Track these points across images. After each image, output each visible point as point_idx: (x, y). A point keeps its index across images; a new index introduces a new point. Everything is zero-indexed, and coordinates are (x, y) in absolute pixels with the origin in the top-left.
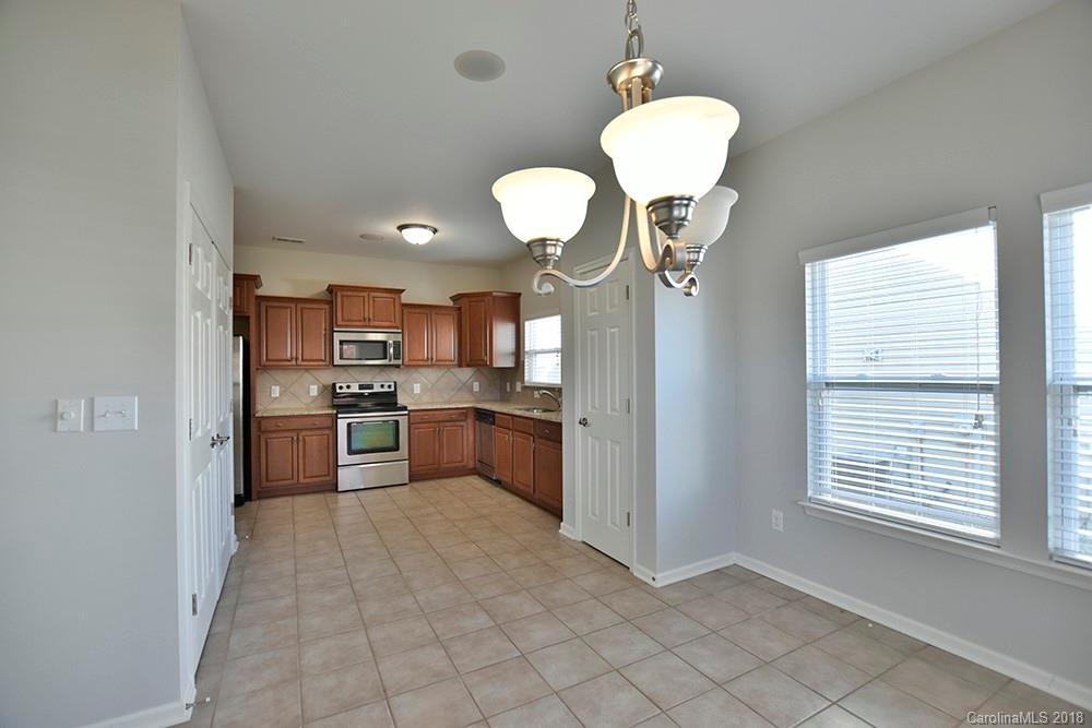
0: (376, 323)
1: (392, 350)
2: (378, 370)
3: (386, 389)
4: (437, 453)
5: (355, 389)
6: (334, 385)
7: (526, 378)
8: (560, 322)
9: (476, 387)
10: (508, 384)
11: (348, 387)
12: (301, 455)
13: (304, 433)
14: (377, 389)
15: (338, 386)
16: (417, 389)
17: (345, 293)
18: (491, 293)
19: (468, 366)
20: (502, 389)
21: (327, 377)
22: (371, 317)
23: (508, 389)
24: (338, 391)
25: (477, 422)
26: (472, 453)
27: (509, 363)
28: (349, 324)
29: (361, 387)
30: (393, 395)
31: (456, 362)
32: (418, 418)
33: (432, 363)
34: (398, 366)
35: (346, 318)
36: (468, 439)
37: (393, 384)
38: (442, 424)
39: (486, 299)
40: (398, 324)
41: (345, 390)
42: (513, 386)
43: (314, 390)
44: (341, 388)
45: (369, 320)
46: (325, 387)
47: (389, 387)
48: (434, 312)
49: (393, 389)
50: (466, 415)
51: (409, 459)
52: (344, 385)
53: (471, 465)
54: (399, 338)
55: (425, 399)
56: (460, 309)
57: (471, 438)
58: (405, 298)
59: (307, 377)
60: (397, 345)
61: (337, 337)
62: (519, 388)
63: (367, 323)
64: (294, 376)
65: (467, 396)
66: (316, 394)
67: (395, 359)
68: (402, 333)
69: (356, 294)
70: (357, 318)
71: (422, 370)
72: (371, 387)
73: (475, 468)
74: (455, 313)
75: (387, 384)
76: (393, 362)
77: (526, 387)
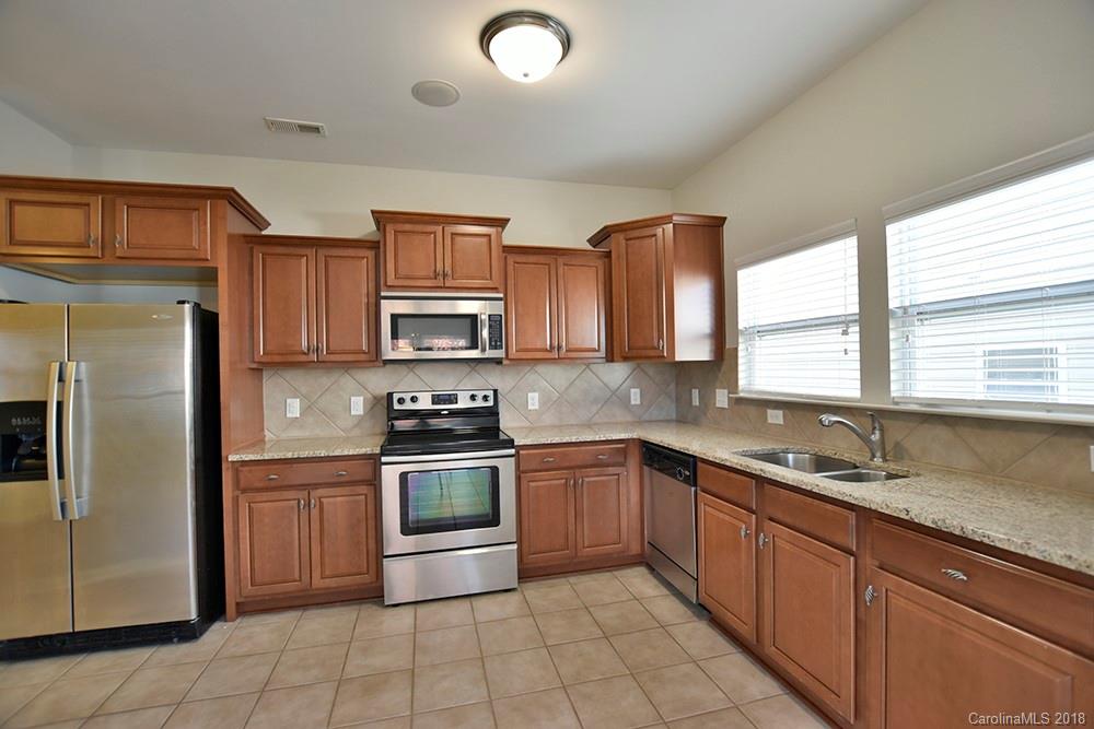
0: (458, 283)
1: (485, 333)
2: (465, 368)
3: (479, 403)
4: (571, 528)
5: (425, 403)
6: (390, 395)
7: (742, 383)
8: (855, 252)
9: (635, 397)
10: (695, 393)
11: (414, 399)
12: (315, 534)
13: (321, 492)
14: (463, 403)
15: (396, 397)
16: (534, 401)
17: (401, 227)
18: (670, 217)
19: (625, 359)
20: (682, 401)
21: (379, 382)
22: (448, 269)
23: (696, 402)
24: (397, 406)
25: (645, 467)
26: (636, 524)
27: (701, 352)
28: (408, 285)
29: (436, 399)
30: (493, 412)
31: (602, 353)
32: (537, 461)
33: (560, 355)
34: (498, 361)
35: (402, 272)
36: (628, 500)
37: (491, 394)
38: (577, 471)
39: (659, 231)
40: (497, 281)
41: (409, 406)
42: (707, 398)
43: (358, 406)
44: (401, 401)
45: (445, 275)
46: (377, 399)
47: (485, 398)
48: (561, 260)
49: (491, 403)
50: (624, 452)
51: (519, 541)
52: (407, 397)
53: (635, 549)
54: (498, 308)
55: (548, 419)
56: (608, 255)
57: (635, 498)
58: (511, 237)
59: (347, 381)
60: (495, 322)
61: (389, 308)
62: (722, 398)
63: (442, 282)
64: (324, 380)
65: (621, 415)
66: (360, 411)
67: (491, 347)
68: (505, 299)
69: (419, 228)
70: (423, 273)
71: (542, 369)
72: (452, 399)
73: (642, 555)
74: (600, 263)
75: (480, 395)
76: (490, 354)
77: (740, 401)
